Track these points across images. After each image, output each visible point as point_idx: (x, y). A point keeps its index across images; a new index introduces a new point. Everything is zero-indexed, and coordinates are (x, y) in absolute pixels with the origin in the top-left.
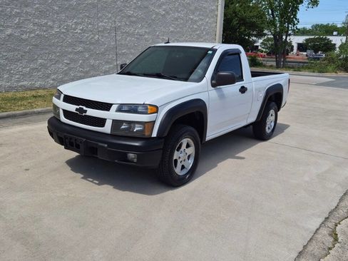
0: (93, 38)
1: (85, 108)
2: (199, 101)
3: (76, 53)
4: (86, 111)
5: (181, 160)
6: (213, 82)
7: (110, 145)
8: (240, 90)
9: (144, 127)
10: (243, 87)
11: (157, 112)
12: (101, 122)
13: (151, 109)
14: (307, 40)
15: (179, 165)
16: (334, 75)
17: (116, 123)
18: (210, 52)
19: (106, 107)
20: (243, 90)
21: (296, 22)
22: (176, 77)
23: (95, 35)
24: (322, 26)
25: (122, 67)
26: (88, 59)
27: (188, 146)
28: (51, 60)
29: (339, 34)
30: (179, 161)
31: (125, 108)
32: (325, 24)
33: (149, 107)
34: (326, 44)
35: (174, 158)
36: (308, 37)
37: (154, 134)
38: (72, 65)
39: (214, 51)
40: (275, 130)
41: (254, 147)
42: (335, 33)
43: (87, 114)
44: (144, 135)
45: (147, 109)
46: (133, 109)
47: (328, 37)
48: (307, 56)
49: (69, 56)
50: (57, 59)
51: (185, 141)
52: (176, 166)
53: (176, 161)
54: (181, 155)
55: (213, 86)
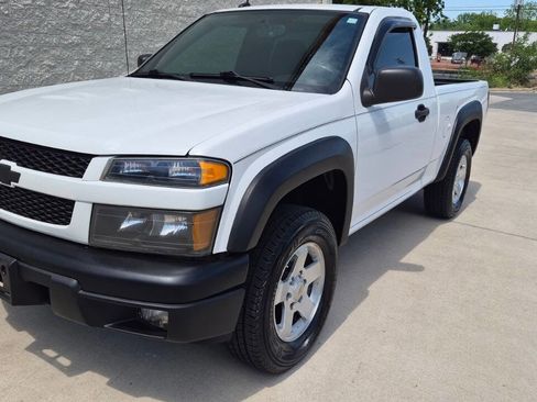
0: (98, 18)
1: (14, 167)
2: (335, 141)
3: (66, 47)
4: (16, 177)
5: (291, 300)
6: (366, 93)
7: (87, 279)
8: (417, 115)
9: (190, 226)
10: (421, 107)
11: (228, 179)
12: (60, 209)
13: (211, 172)
14: (454, 37)
15: (288, 315)
16: (507, 90)
17: (105, 215)
18: (352, 21)
19: (73, 163)
20: (422, 114)
21: (440, 6)
22: (271, 82)
23: (103, 14)
24: (473, 17)
25: (140, 60)
26: (90, 58)
27: (309, 261)
28: (17, 59)
29: (502, 29)
30: (287, 306)
31: (130, 167)
32: (478, 13)
33: (203, 165)
34: (482, 44)
35: (277, 301)
36: (455, 33)
37: (221, 246)
38: (59, 70)
39: (363, 19)
40: (466, 196)
41: (430, 237)
42: (496, 27)
43: (22, 184)
44: (190, 249)
45: (199, 171)
46: (154, 171)
47: (487, 33)
48: (452, 62)
49: (53, 52)
50: (29, 56)
51: (301, 252)
52: (279, 320)
53: (280, 307)
54: (293, 289)
55: (367, 102)
